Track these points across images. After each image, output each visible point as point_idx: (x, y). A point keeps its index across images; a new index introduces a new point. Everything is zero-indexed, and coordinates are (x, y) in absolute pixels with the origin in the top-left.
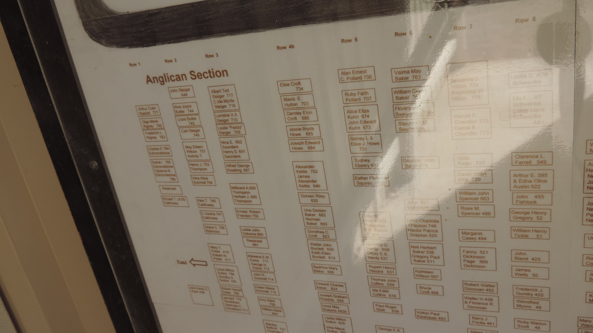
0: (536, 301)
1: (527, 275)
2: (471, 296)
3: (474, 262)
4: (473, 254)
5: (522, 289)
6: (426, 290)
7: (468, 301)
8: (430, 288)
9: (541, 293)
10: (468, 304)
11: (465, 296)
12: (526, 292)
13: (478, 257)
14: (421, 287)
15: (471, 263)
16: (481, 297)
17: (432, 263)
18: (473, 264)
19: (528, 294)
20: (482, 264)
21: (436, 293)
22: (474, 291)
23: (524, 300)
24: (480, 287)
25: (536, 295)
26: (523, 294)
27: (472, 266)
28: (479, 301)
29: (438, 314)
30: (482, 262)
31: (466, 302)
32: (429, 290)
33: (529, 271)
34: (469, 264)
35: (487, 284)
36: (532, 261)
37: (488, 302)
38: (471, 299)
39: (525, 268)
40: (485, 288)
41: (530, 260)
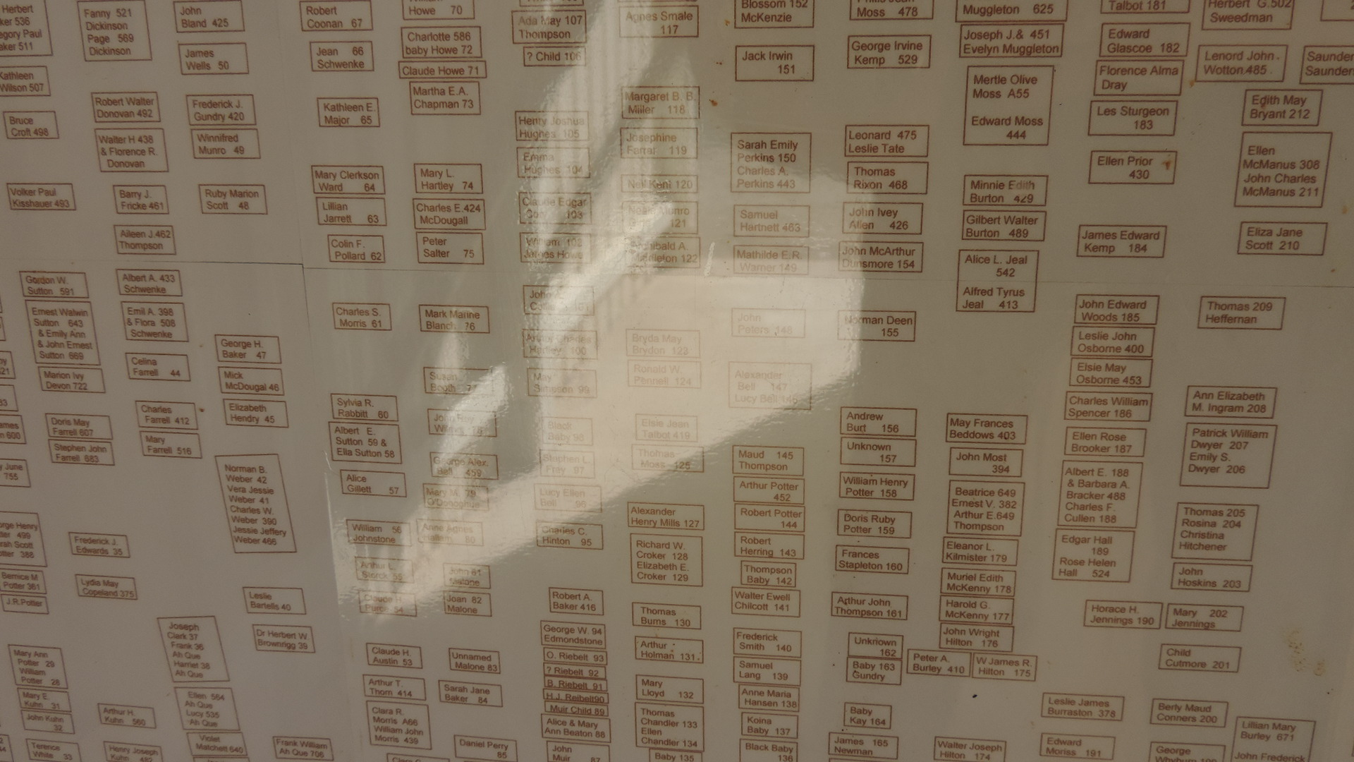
0: (232, 133)
1: (208, 66)
2: (110, 134)
3: (106, 39)
4: (103, 20)
5: (204, 105)
6: (23, 127)
7: (107, 146)
8: (30, 121)
9: (238, 111)
10: (108, 157)
11: (100, 133)
12: (211, 111)
13: (115, 27)
14: (13, 121)
15: (103, 43)
16: (131, 133)
17: (29, 52)
18: (106, 45)
19: (216, 116)
20: (124, 45)
21: (42, 133)
22: (114, 119)
23: (211, 133)
24: (126, 108)
25: (231, 117)
26: (208, 117)
27: (105, 51)
28: (127, 146)
29: (54, 193)
30: (123, 38)
31: (104, 153)
32: (29, 126)
33: (211, 54)
34: (99, 46)
35: (138, 96)
36: (214, 28)
37: (145, 146)
38: (111, 140)
39: (203, 48)
40: (136, 108)
41: (210, 26)
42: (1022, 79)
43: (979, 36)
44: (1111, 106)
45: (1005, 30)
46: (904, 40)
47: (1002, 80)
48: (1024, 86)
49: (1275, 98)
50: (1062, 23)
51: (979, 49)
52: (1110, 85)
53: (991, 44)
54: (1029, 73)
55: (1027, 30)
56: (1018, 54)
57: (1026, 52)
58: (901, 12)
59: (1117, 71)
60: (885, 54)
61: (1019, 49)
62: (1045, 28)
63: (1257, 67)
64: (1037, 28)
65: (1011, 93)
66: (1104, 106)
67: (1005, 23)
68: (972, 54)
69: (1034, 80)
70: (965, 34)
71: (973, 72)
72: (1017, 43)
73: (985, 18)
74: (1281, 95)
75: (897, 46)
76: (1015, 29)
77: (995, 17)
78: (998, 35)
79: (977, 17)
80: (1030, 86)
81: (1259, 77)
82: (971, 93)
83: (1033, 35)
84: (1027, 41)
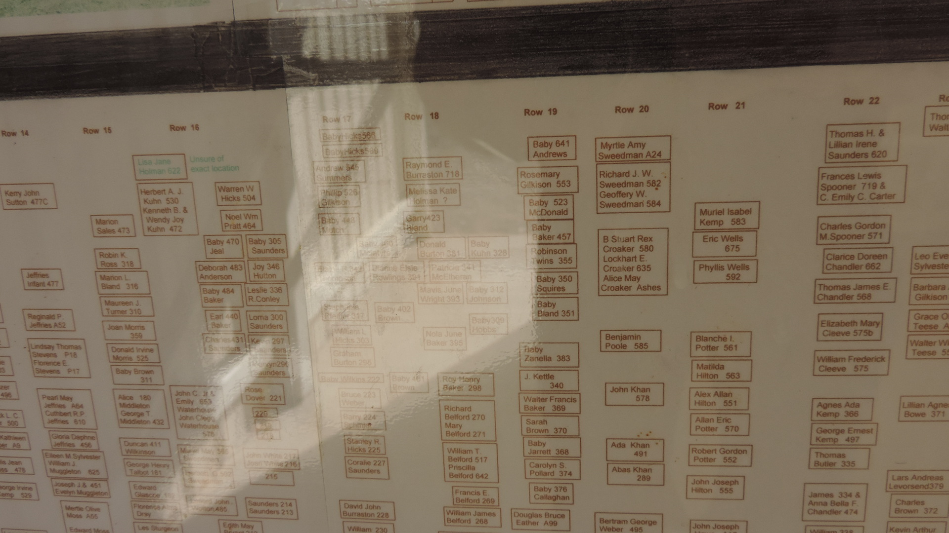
42: (91, 509)
43: (63, 485)
44: (145, 525)
45: (76, 482)
46: (22, 485)
47: (81, 509)
48: (94, 513)
49: (236, 525)
50: (106, 480)
51: (63, 492)
52: (142, 514)
53: (70, 489)
54: (95, 506)
55: (88, 483)
56: (86, 496)
57: (90, 495)
58: (16, 470)
59: (143, 507)
60: (12, 492)
61: (86, 493)
62: (98, 482)
63: (221, 508)
64: (94, 482)
65: (88, 516)
66: (141, 525)
67: (75, 479)
68: (61, 494)
69: (98, 510)
70: (54, 484)
71: (64, 504)
72: (84, 490)
73: (63, 475)
74: (239, 523)
75: (19, 488)
76: (81, 482)
77: (68, 475)
78: (72, 485)
79: (58, 475)
80: (96, 513)
81: (223, 513)
82: (66, 515)
83: (92, 485)
84: (89, 489)
